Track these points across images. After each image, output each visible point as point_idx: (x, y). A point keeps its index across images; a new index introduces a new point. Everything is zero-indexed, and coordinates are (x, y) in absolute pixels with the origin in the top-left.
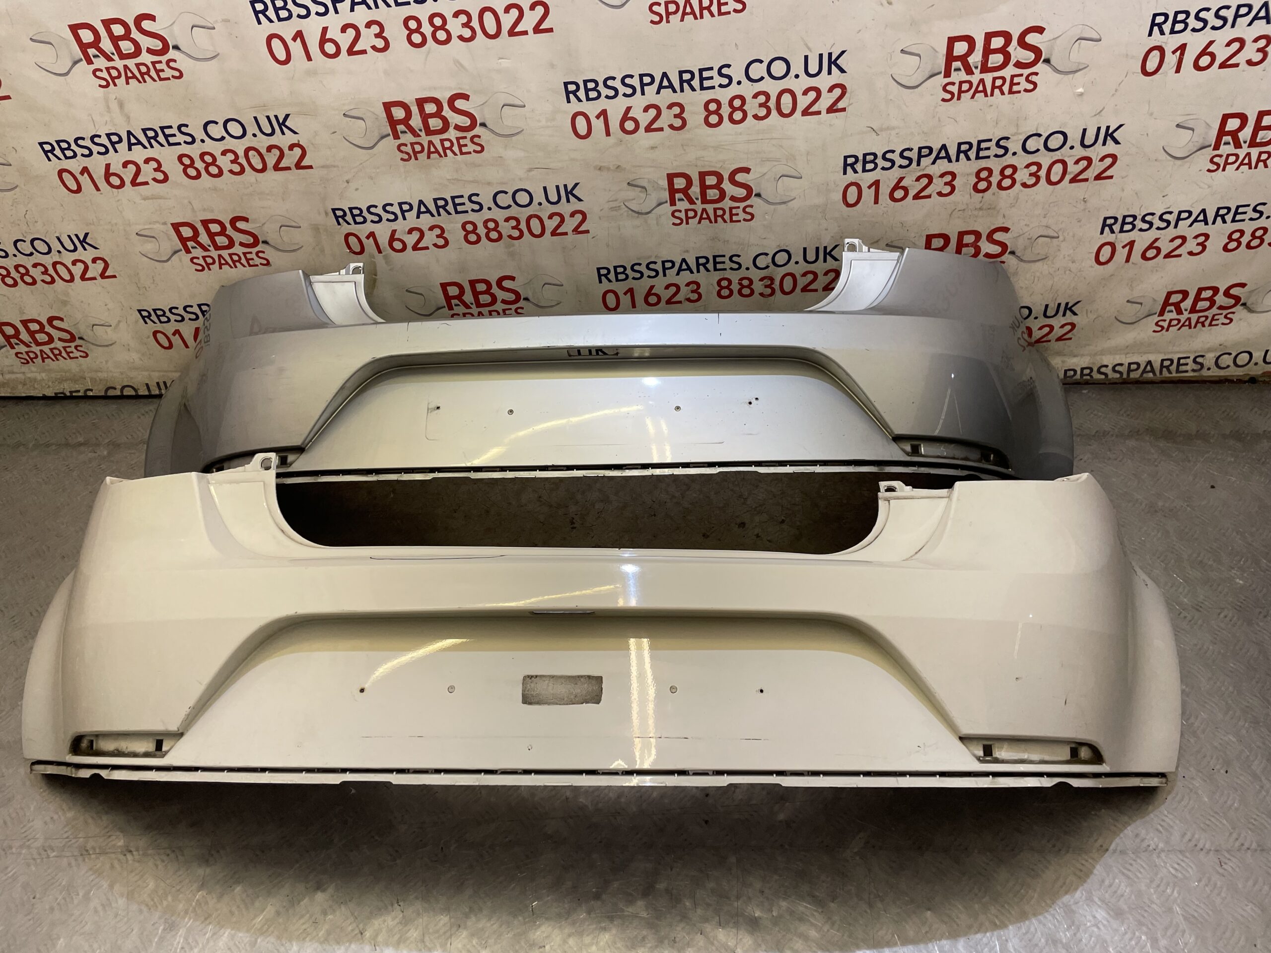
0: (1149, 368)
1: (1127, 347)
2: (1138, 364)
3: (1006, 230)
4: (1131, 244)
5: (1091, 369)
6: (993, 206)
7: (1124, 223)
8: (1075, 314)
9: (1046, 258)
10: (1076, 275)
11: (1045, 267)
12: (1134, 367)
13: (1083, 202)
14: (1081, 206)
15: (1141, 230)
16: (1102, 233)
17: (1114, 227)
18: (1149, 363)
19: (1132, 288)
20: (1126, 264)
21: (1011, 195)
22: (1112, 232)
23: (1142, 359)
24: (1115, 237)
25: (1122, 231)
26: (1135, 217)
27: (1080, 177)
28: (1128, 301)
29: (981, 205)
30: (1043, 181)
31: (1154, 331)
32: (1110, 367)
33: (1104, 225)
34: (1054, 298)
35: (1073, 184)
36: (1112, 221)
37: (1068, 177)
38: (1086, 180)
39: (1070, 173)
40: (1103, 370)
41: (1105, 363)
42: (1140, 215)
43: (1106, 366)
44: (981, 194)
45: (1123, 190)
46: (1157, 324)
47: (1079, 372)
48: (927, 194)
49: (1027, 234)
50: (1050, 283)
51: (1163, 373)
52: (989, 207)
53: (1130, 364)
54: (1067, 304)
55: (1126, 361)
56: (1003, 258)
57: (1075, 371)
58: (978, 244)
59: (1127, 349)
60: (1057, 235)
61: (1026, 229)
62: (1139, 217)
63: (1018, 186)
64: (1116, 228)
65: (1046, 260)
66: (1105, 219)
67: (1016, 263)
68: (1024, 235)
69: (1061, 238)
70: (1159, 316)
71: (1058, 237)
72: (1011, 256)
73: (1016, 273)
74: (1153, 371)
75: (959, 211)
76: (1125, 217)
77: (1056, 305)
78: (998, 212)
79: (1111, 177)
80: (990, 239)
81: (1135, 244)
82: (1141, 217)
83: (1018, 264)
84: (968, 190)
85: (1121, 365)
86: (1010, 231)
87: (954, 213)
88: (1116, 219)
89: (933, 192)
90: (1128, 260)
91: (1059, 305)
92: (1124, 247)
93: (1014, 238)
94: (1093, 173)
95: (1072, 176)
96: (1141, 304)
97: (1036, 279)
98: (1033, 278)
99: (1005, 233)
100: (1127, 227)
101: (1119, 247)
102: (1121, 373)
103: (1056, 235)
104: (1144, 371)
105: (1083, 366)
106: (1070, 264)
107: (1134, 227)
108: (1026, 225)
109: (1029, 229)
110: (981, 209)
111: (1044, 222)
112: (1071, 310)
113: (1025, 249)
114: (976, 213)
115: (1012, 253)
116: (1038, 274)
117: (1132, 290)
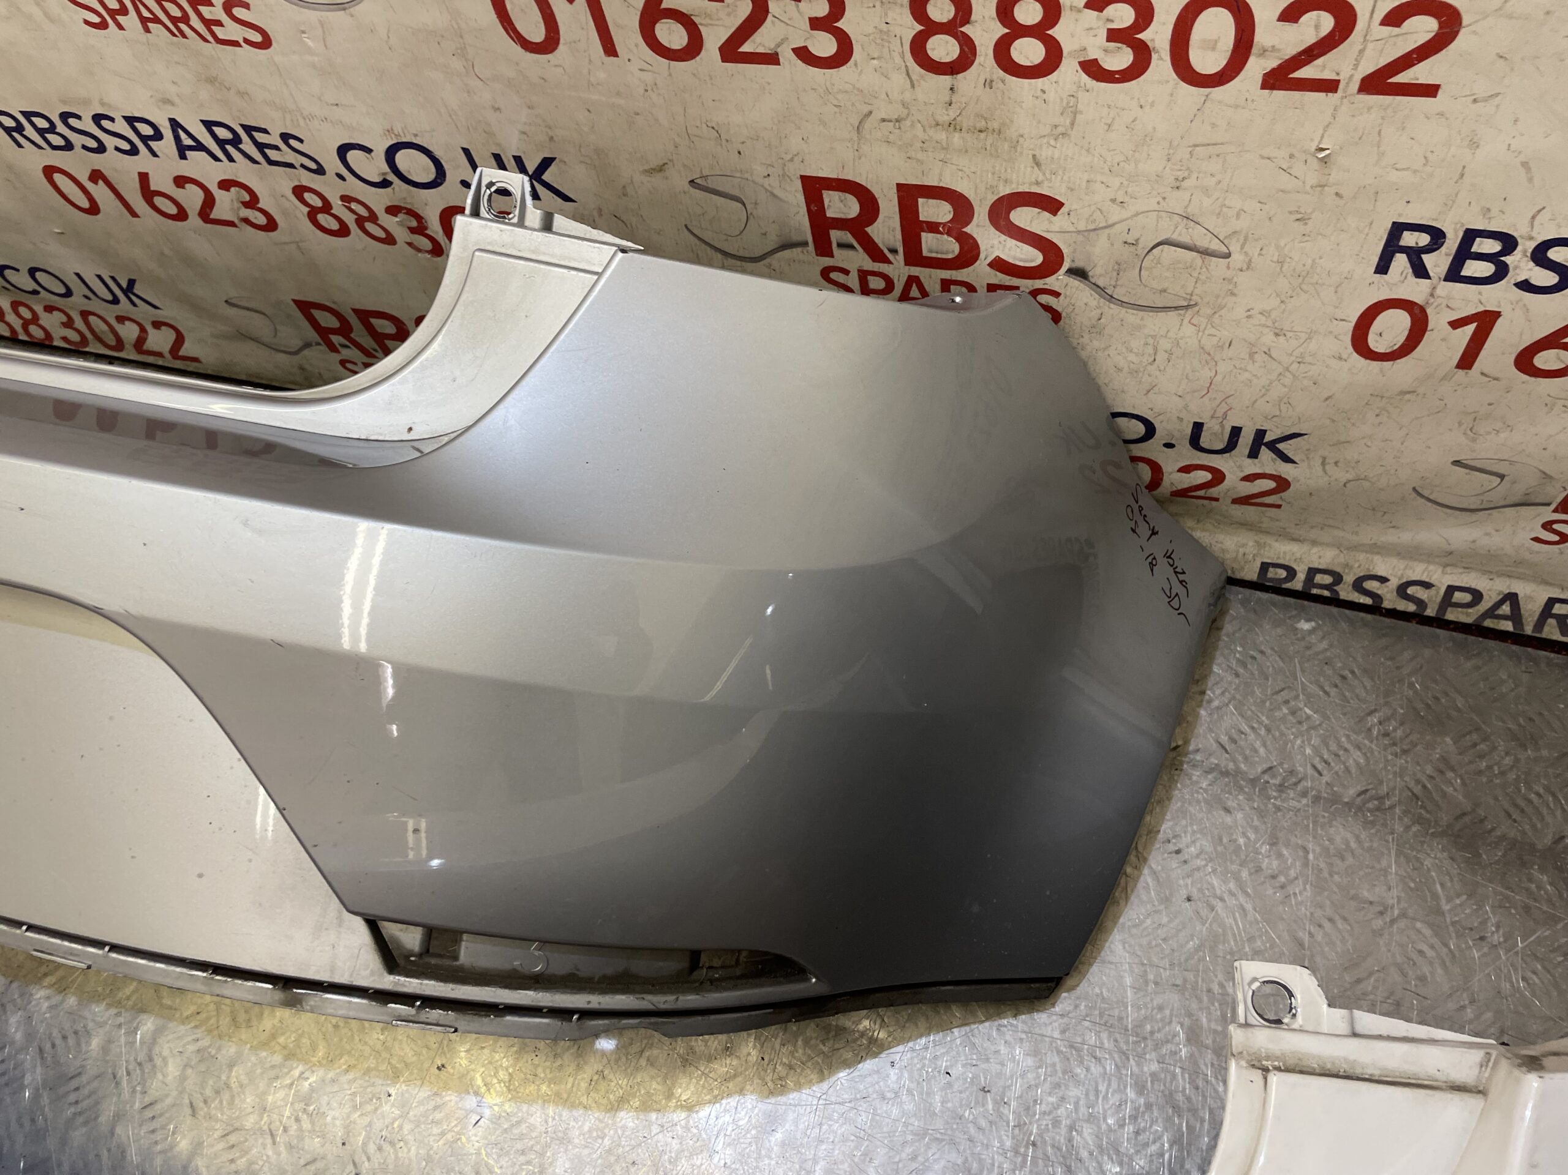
0: (1506, 609)
1: (1451, 553)
2: (1477, 596)
3: (1052, 205)
4: (1486, 321)
5: (1338, 578)
6: (996, 125)
7: (1464, 253)
8: (1286, 459)
9: (1187, 307)
10: (1287, 369)
11: (1188, 330)
12: (1458, 596)
13: (1314, 164)
14: (1311, 174)
15: (1526, 286)
16: (1383, 267)
17: (1427, 259)
18: (1512, 598)
19: (1472, 434)
20: (1461, 372)
21: (1051, 96)
22: (1420, 271)
23: (1492, 588)
24: (1428, 290)
25: (1454, 275)
26: (1509, 243)
27: (1305, 73)
28: (1457, 463)
29: (952, 113)
30: (1161, 65)
31: (1537, 540)
32: (1394, 583)
33: (1391, 247)
34: (1219, 414)
35: (1279, 95)
36: (1424, 239)
37: (1256, 67)
38: (1329, 86)
39: (1264, 52)
40: (1372, 585)
41: (1381, 573)
42: (1531, 238)
43: (1383, 580)
44: (946, 80)
45: (1474, 145)
46: (1547, 526)
47: (1301, 576)
48: (761, 50)
49: (1122, 228)
50: (1206, 374)
51: (1546, 629)
52: (982, 124)
53: (1451, 590)
54: (1260, 434)
55: (1444, 580)
56: (1051, 282)
57: (1292, 573)
58: (967, 229)
59: (1449, 558)
60: (1224, 250)
61: (1116, 214)
62: (1526, 246)
63: (1069, 71)
64: (1437, 262)
65: (1190, 312)
66: (1398, 229)
67: (1094, 303)
68: (1112, 231)
69: (1237, 258)
70: (1555, 511)
71: (1228, 256)
72: (1075, 282)
73: (1097, 329)
74: (1516, 616)
75: (884, 120)
76: (1471, 235)
77: (1228, 430)
78: (1015, 145)
79: (1430, 91)
80: (1002, 223)
81: (1500, 321)
82: (1531, 245)
83: (1098, 307)
84: (898, 60)
85: (1427, 585)
86: (1063, 210)
87: (867, 125)
88: (1437, 236)
89: (778, 45)
90: (1467, 361)
91: (1236, 432)
92: (1456, 324)
93: (1079, 232)
94: (1356, 67)
95: (1272, 63)
96: (1502, 477)
97: (1161, 357)
98: (1150, 350)
99: (1046, 214)
100: (1474, 268)
101: (1438, 321)
102: (1420, 603)
103: (1215, 246)
104: (1491, 613)
105: (1316, 565)
106: (1268, 338)
107: (1501, 272)
108: (1113, 201)
109: (1125, 214)
110: (953, 126)
111: (1176, 202)
112: (1272, 446)
113: (1119, 268)
114: (942, 136)
115: (1079, 273)
116: (1164, 344)
117: (1474, 440)
